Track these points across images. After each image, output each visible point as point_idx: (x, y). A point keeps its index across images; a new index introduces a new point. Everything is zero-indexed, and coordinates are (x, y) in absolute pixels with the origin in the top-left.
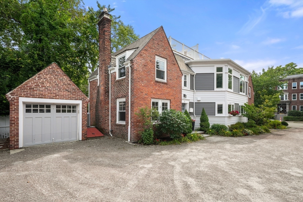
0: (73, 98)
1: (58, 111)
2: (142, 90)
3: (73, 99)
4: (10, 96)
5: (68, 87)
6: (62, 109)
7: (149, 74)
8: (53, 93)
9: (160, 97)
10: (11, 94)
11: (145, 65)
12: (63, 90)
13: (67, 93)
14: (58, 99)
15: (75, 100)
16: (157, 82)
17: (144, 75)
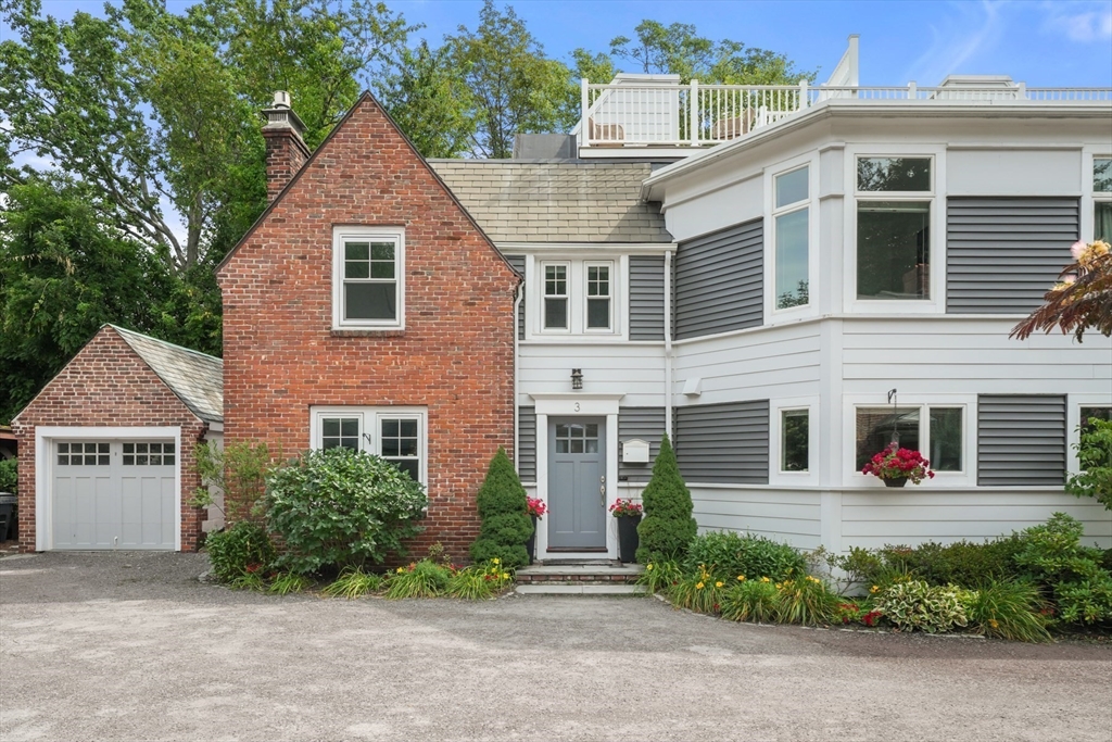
0: (154, 420)
1: (128, 461)
2: (260, 377)
3: (155, 425)
4: (18, 424)
5: (142, 390)
6: (136, 453)
7: (293, 313)
8: (105, 411)
9: (362, 397)
10: (19, 419)
11: (272, 282)
12: (127, 399)
13: (136, 408)
14: (118, 425)
15: (160, 425)
16: (340, 337)
17: (269, 318)
